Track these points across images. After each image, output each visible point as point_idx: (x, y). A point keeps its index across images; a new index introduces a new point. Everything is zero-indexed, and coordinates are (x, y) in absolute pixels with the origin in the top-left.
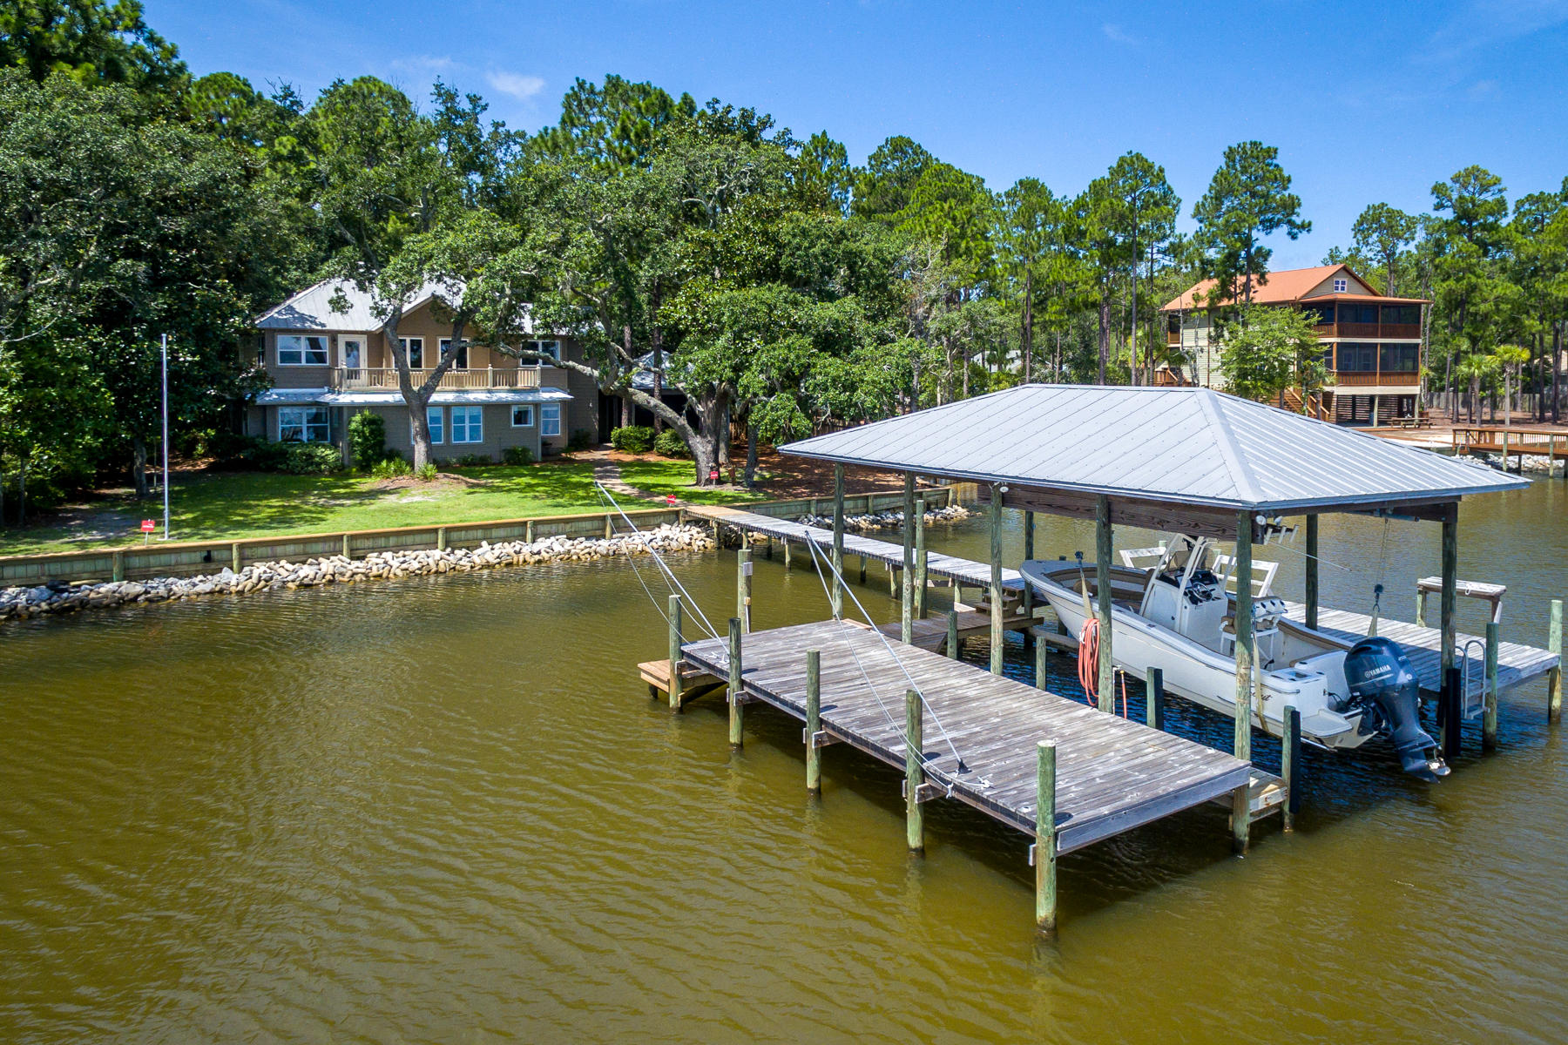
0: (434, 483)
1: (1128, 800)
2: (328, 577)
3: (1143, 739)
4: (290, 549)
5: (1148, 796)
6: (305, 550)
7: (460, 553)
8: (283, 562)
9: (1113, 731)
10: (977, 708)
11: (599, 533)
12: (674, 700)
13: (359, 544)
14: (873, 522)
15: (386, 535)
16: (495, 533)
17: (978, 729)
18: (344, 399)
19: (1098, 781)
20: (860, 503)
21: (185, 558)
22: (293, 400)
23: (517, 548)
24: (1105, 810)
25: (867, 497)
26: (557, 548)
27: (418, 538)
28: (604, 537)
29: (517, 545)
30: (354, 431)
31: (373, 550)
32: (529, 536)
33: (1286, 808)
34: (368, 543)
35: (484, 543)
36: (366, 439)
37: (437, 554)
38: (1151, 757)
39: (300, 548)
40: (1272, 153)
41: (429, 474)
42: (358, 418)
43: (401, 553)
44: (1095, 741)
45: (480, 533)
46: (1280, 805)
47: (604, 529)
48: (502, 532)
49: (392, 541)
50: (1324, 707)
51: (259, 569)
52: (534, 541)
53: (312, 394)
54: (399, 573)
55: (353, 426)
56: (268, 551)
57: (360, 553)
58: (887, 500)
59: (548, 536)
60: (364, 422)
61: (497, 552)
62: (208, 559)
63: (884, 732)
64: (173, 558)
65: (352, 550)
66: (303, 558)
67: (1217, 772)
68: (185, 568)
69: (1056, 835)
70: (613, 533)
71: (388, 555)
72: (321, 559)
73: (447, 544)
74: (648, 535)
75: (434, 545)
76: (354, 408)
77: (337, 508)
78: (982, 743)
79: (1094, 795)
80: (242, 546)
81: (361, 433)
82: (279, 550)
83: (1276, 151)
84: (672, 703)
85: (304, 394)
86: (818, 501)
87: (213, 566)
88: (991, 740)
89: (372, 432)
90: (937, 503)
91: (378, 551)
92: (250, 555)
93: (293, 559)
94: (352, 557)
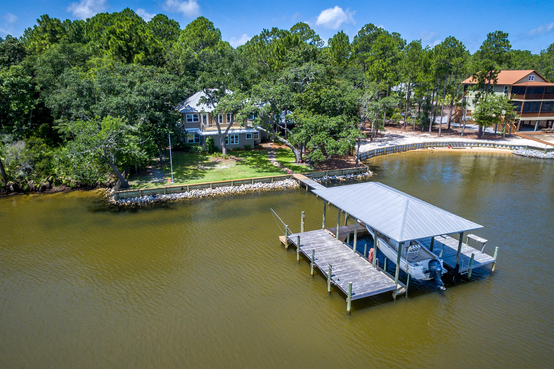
0: (228, 160)
1: (368, 292)
2: (208, 194)
3: (378, 276)
4: (199, 186)
5: (372, 291)
6: (203, 187)
7: (237, 187)
8: (198, 190)
9: (373, 273)
10: (347, 263)
11: (270, 181)
12: (286, 246)
13: (214, 185)
14: (344, 178)
16: (244, 182)
17: (345, 269)
18: (204, 133)
19: (364, 286)
20: (341, 172)
21: (178, 189)
22: (191, 132)
23: (250, 186)
24: (362, 293)
25: (343, 170)
26: (260, 186)
27: (227, 183)
28: (271, 182)
29: (250, 185)
30: (207, 143)
31: (217, 186)
32: (253, 183)
33: (407, 292)
34: (216, 185)
35: (242, 185)
36: (210, 145)
37: (231, 188)
38: (377, 281)
39: (201, 186)
40: (506, 35)
41: (226, 157)
42: (208, 139)
43: (223, 187)
44: (368, 275)
45: (241, 182)
46: (406, 292)
47: (271, 180)
48: (246, 182)
49: (221, 184)
50: (422, 272)
51: (193, 192)
52: (254, 184)
53: (195, 130)
54: (223, 193)
55: (207, 141)
56: (194, 187)
57: (214, 187)
58: (349, 171)
59: (257, 182)
60: (210, 140)
61: (245, 187)
62: (182, 189)
63: (326, 268)
64: (175, 189)
65: (212, 186)
66: (202, 189)
67: (389, 287)
68: (178, 191)
69: (351, 298)
70: (273, 181)
71: (220, 188)
72: (206, 189)
73: (234, 185)
74: (282, 182)
75: (230, 185)
76: (207, 136)
77: (207, 171)
78: (345, 273)
79: (362, 289)
80: (188, 186)
81: (208, 143)
82: (196, 187)
83: (507, 35)
84: (286, 247)
85: (193, 130)
86: (328, 172)
87: (184, 190)
88: (346, 273)
89: (211, 143)
90: (363, 171)
91: (219, 187)
92: (191, 188)
93: (200, 189)
94: (213, 189)
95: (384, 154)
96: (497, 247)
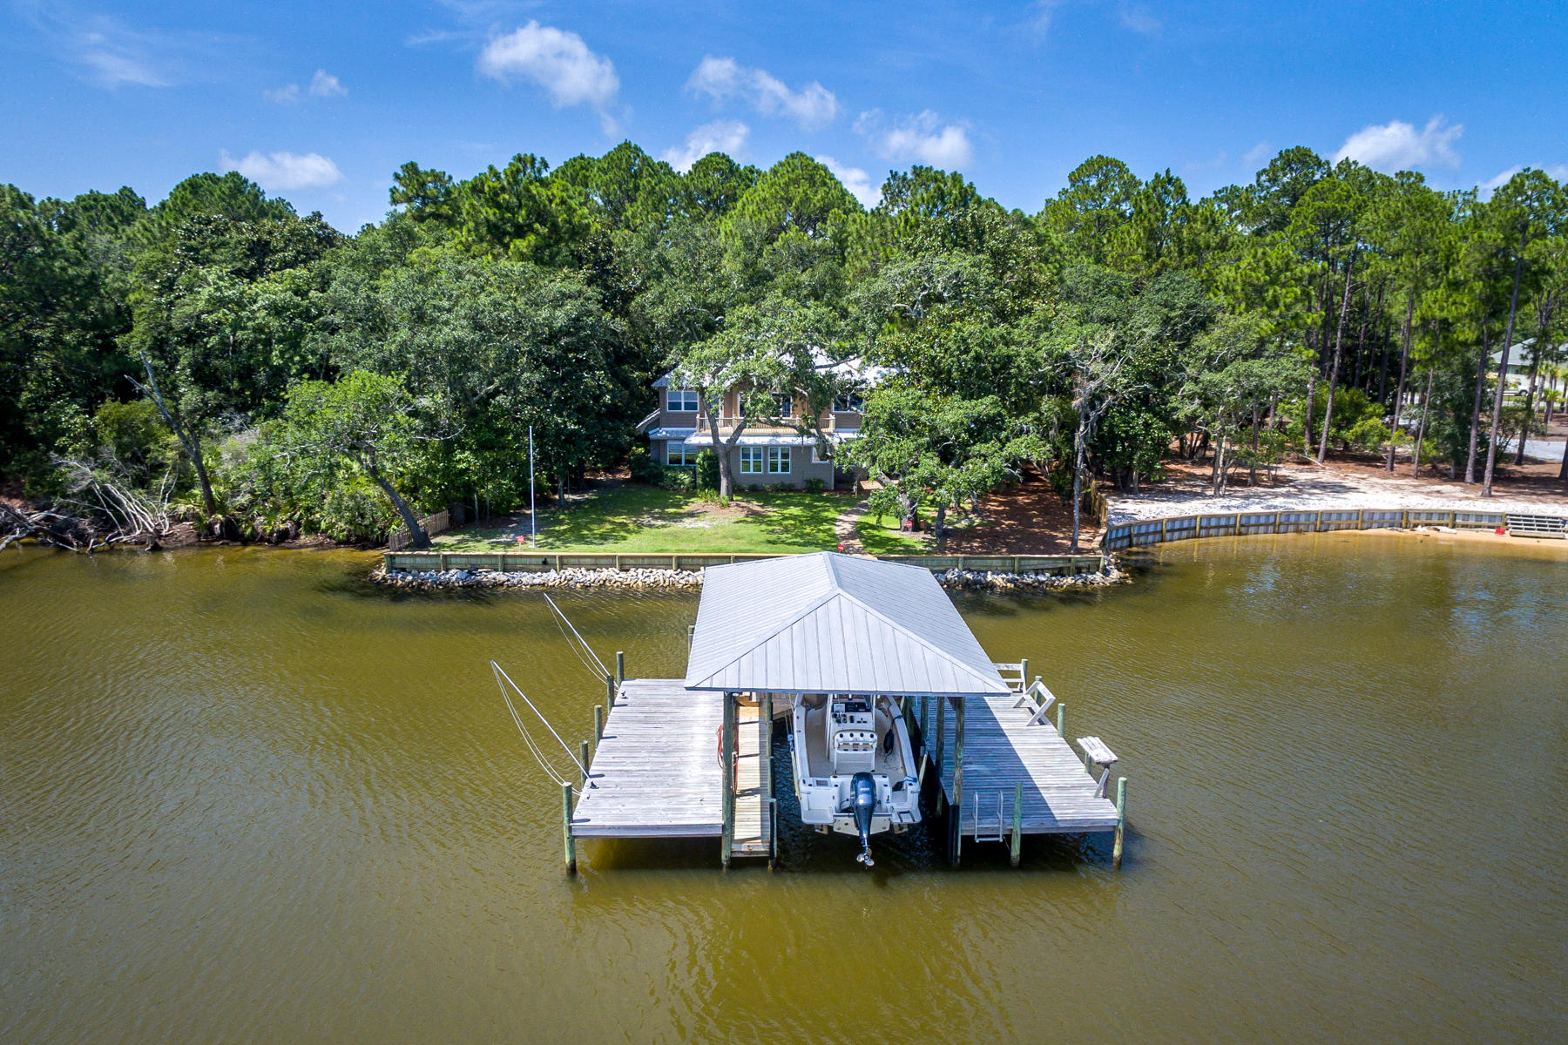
0: (726, 511)
2: (601, 582)
4: (588, 561)
6: (596, 563)
7: (683, 574)
8: (583, 569)
13: (624, 561)
15: (643, 558)
20: (1008, 562)
21: (533, 561)
22: (675, 436)
25: (1014, 558)
27: (663, 561)
31: (633, 566)
34: (633, 561)
35: (702, 568)
36: (705, 470)
37: (669, 572)
39: (593, 561)
42: (700, 453)
43: (648, 569)
45: (701, 561)
49: (646, 561)
51: (570, 571)
54: (643, 586)
55: (698, 460)
56: (576, 561)
57: (627, 567)
58: (1036, 562)
60: (705, 457)
62: (545, 563)
64: (528, 561)
65: (621, 565)
66: (593, 567)
68: (533, 567)
71: (640, 571)
72: (602, 569)
73: (679, 566)
75: (669, 566)
80: (561, 558)
81: (702, 466)
82: (582, 561)
86: (965, 558)
87: (547, 567)
89: (709, 465)
90: (1088, 568)
91: (637, 567)
92: (564, 562)
93: (589, 567)
94: (621, 570)
95: (1235, 534)
96: (1122, 779)
